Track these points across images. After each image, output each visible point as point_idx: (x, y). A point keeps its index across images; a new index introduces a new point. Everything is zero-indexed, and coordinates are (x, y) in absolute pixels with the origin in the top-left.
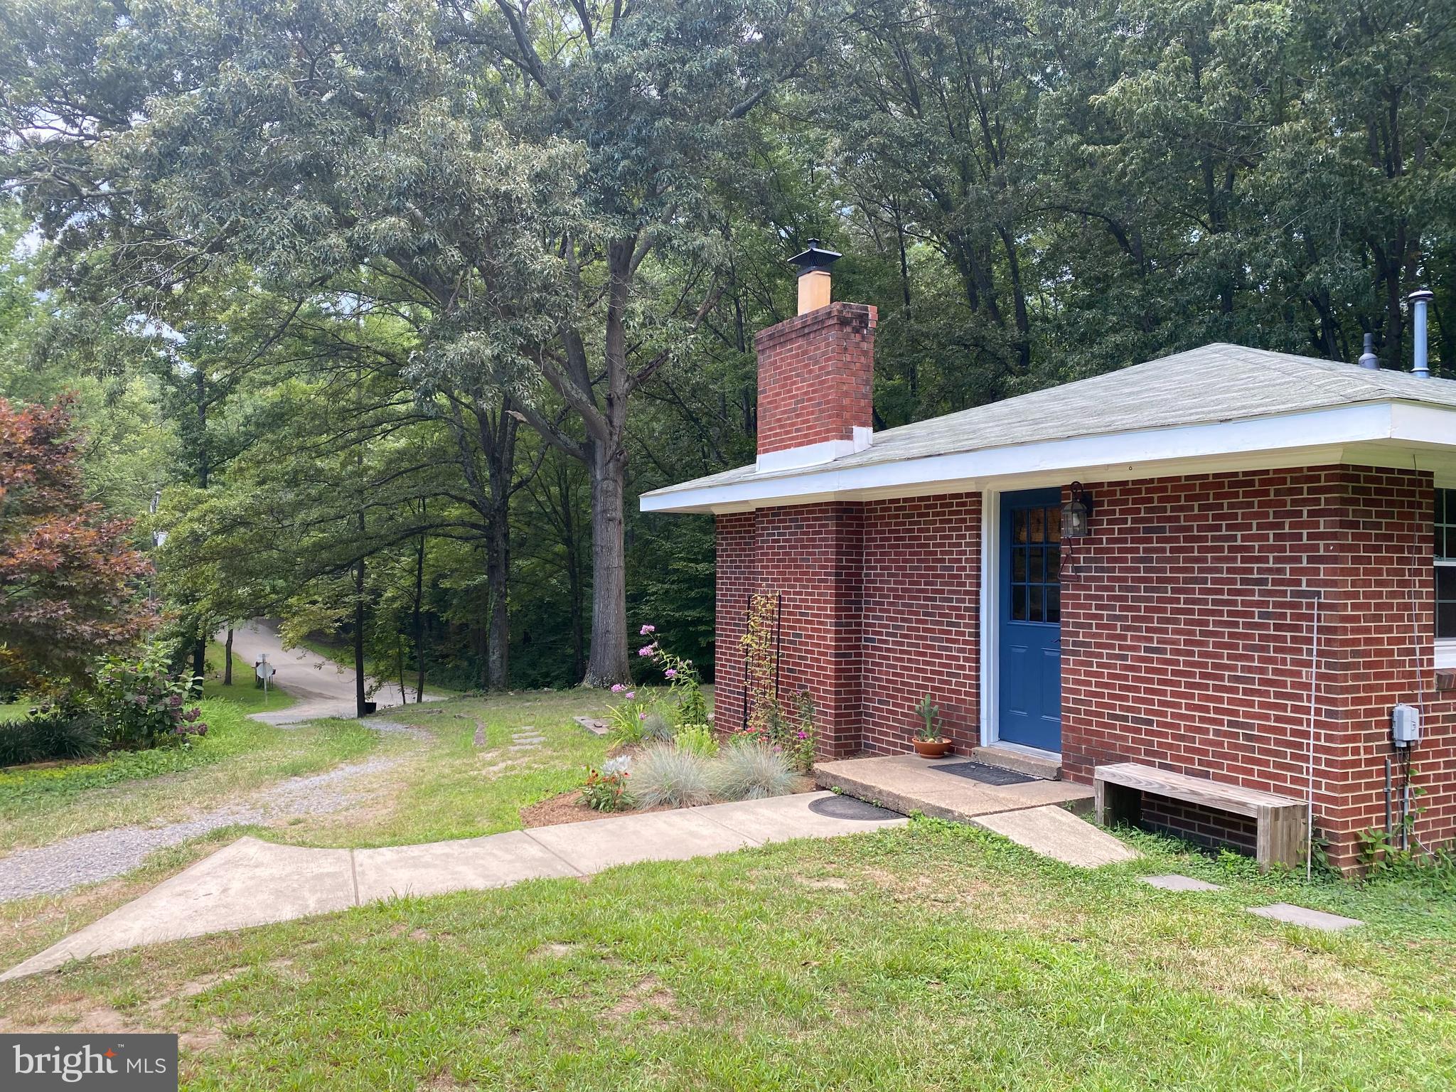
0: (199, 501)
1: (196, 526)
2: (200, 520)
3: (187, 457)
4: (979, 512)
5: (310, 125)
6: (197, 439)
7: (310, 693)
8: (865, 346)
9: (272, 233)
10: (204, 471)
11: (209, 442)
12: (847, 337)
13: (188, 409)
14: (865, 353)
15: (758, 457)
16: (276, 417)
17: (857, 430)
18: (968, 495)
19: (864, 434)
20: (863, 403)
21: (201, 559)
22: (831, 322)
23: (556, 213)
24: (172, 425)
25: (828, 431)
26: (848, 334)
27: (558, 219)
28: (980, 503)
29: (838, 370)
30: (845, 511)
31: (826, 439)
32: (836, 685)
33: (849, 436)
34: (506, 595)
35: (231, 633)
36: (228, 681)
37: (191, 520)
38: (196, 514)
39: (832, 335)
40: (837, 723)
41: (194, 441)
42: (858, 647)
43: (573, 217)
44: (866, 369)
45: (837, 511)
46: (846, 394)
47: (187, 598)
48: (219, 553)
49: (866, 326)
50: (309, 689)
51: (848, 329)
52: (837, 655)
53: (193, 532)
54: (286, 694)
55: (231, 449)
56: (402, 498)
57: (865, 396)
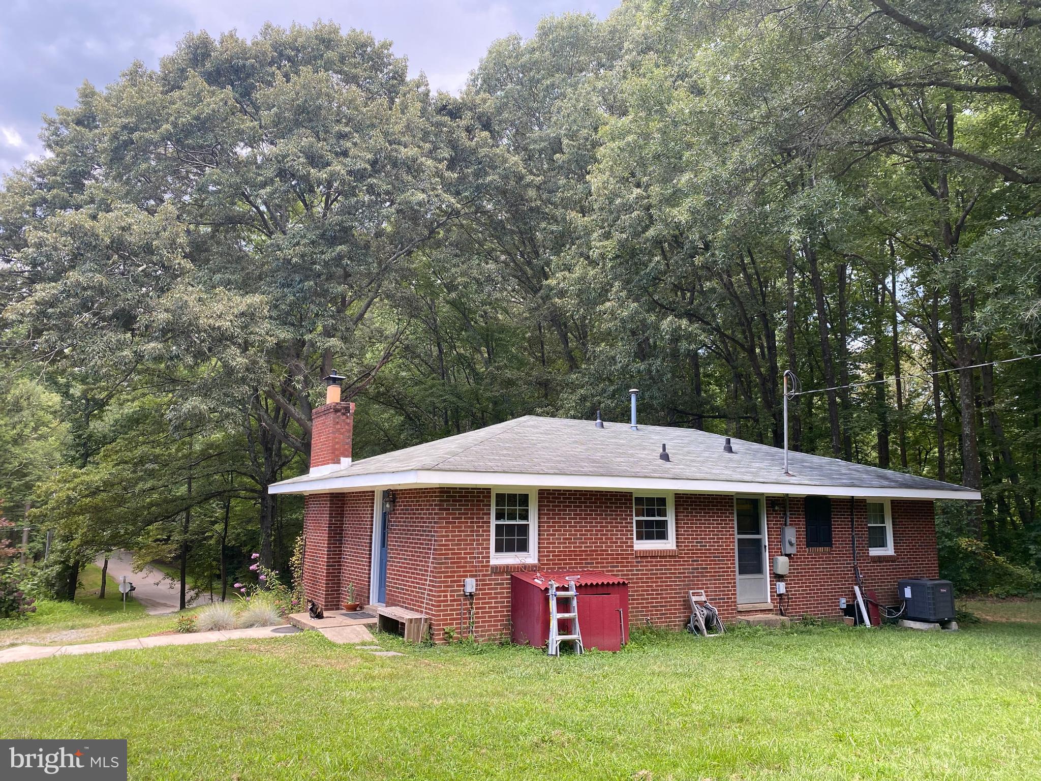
0: (75, 476)
1: (70, 493)
2: (74, 489)
3: (75, 446)
4: (374, 499)
5: (117, 296)
6: (81, 435)
7: (158, 603)
8: (348, 421)
9: (94, 350)
10: (86, 456)
11: (90, 436)
12: (339, 417)
13: (78, 416)
14: (348, 424)
15: (311, 469)
16: (134, 421)
17: (342, 459)
18: (371, 492)
19: (346, 461)
20: (346, 447)
21: (74, 514)
22: (332, 410)
23: (251, 333)
24: (67, 425)
25: (329, 460)
26: (339, 416)
27: (252, 336)
28: (374, 495)
29: (333, 433)
30: (335, 497)
31: (328, 463)
32: (326, 580)
33: (338, 462)
34: (271, 535)
35: (106, 562)
36: (102, 595)
37: (68, 489)
38: (72, 485)
39: (332, 416)
40: (326, 598)
41: (79, 436)
42: (340, 562)
43: (260, 335)
44: (349, 431)
45: (330, 497)
46: (337, 443)
47: (67, 538)
48: (86, 509)
49: (349, 412)
50: (158, 601)
51: (339, 414)
52: (327, 566)
53: (68, 497)
54: (141, 604)
55: (105, 440)
56: (206, 473)
57: (347, 444)
